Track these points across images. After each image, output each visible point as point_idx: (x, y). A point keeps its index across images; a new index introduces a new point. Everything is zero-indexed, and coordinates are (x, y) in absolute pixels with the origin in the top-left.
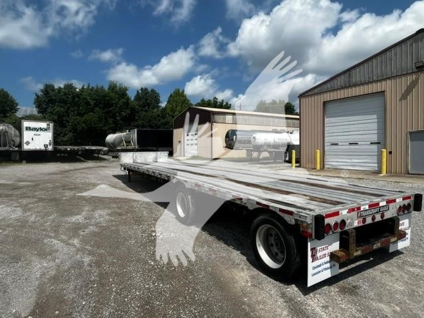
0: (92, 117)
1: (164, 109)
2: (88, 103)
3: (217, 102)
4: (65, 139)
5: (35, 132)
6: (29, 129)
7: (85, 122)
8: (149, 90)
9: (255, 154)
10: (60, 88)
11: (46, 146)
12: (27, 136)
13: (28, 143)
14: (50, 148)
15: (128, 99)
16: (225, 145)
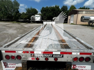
0: (50, 14)
1: (68, 11)
2: (50, 11)
3: (85, 8)
4: (45, 19)
5: (37, 17)
6: (36, 16)
7: (49, 15)
8: (65, 6)
9: (91, 24)
10: (45, 8)
11: (39, 20)
12: (36, 18)
13: (36, 19)
14: (40, 21)
15: (59, 9)
16: (80, 21)
